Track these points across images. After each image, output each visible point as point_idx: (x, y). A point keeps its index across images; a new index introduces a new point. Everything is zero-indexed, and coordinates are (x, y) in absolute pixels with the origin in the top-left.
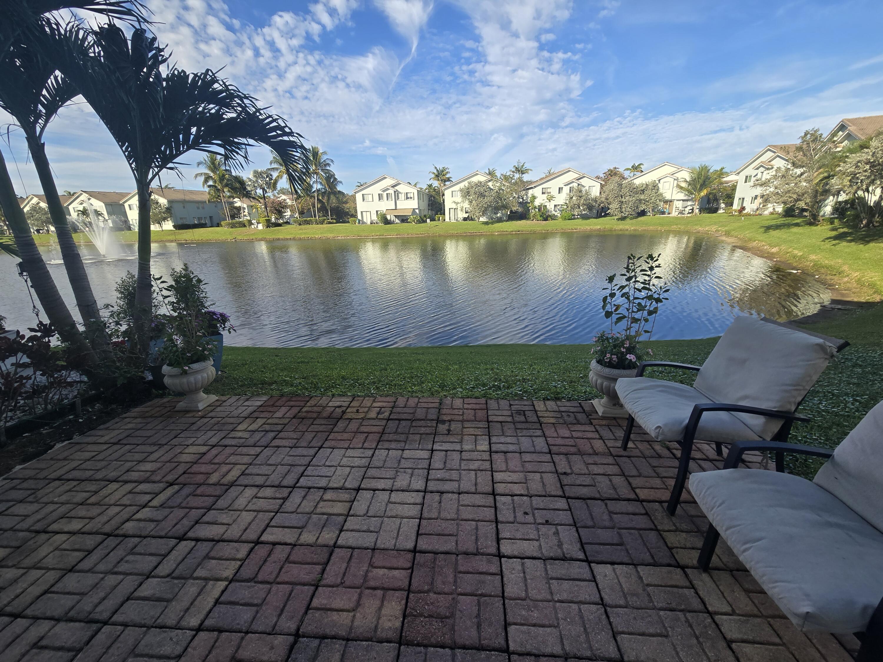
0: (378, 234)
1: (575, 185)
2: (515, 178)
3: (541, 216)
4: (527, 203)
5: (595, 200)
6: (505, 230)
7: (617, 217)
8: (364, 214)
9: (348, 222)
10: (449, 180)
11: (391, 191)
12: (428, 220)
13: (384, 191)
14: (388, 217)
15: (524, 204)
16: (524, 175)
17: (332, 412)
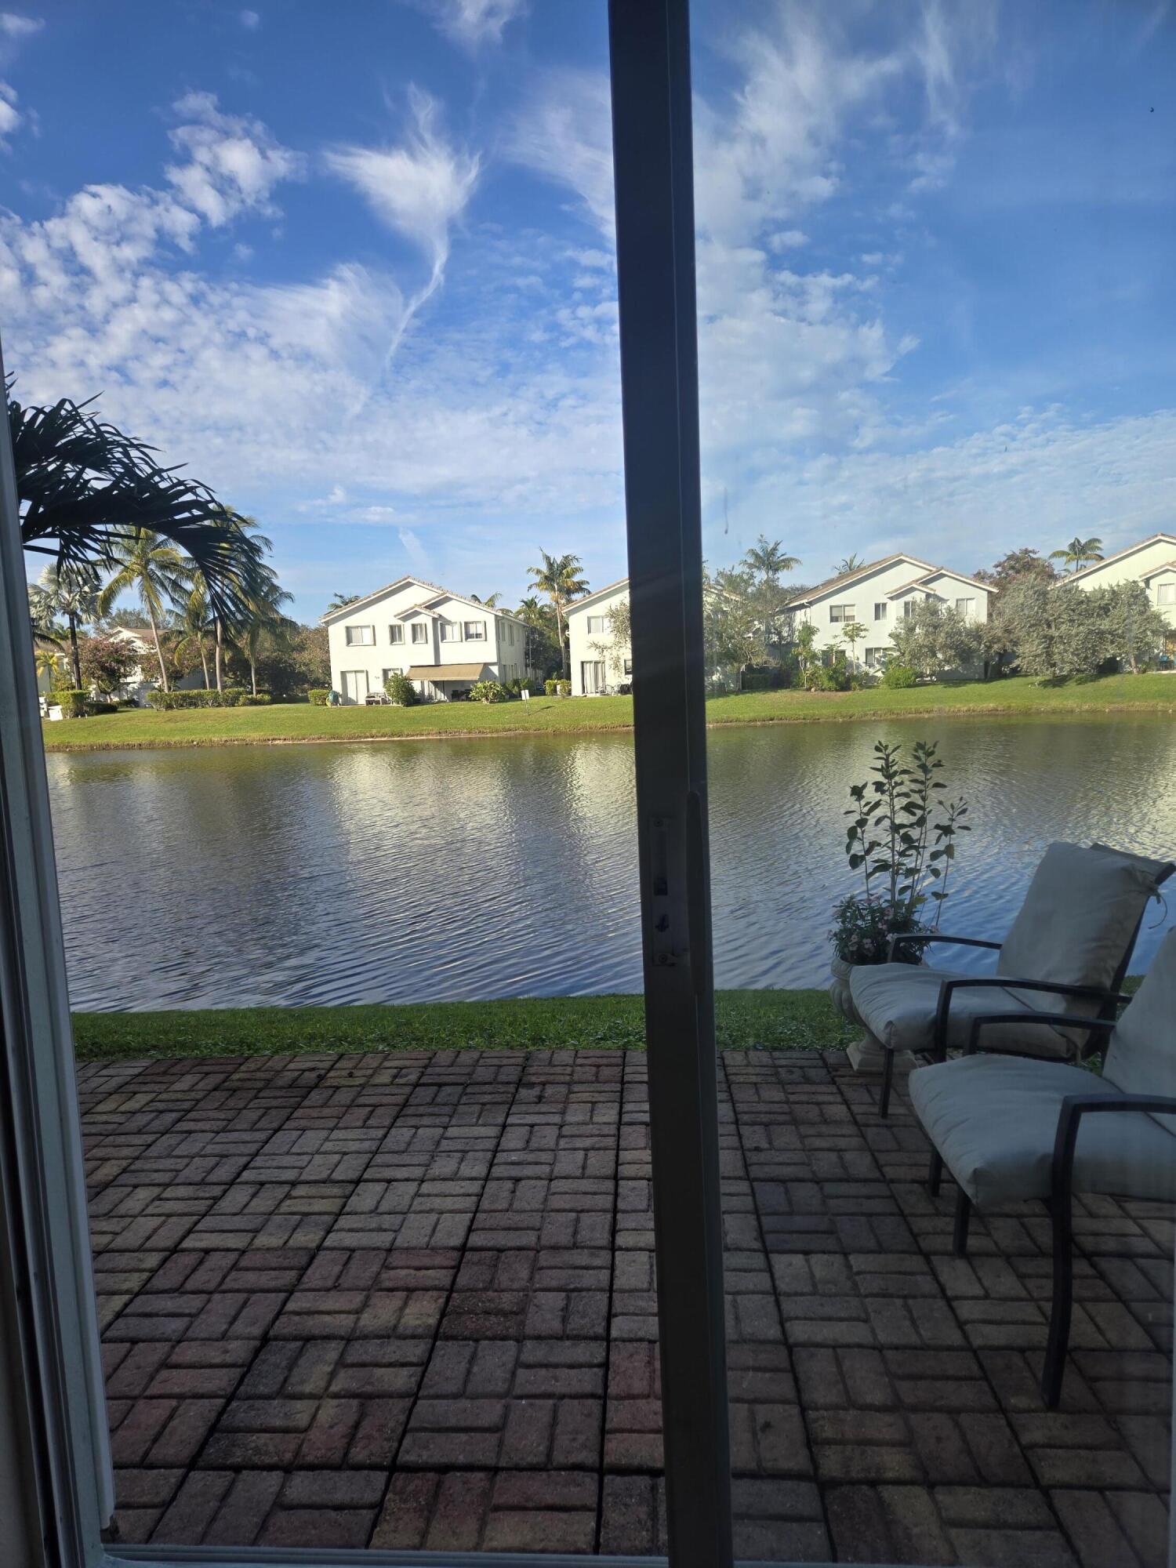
0: (388, 730)
1: (919, 596)
2: (756, 581)
3: (831, 678)
4: (791, 644)
5: (976, 633)
6: (734, 716)
7: (1039, 678)
8: (350, 677)
9: (305, 700)
10: (579, 587)
11: (425, 619)
12: (525, 694)
13: (405, 619)
14: (417, 686)
15: (781, 648)
16: (780, 574)
17: (297, 1079)
